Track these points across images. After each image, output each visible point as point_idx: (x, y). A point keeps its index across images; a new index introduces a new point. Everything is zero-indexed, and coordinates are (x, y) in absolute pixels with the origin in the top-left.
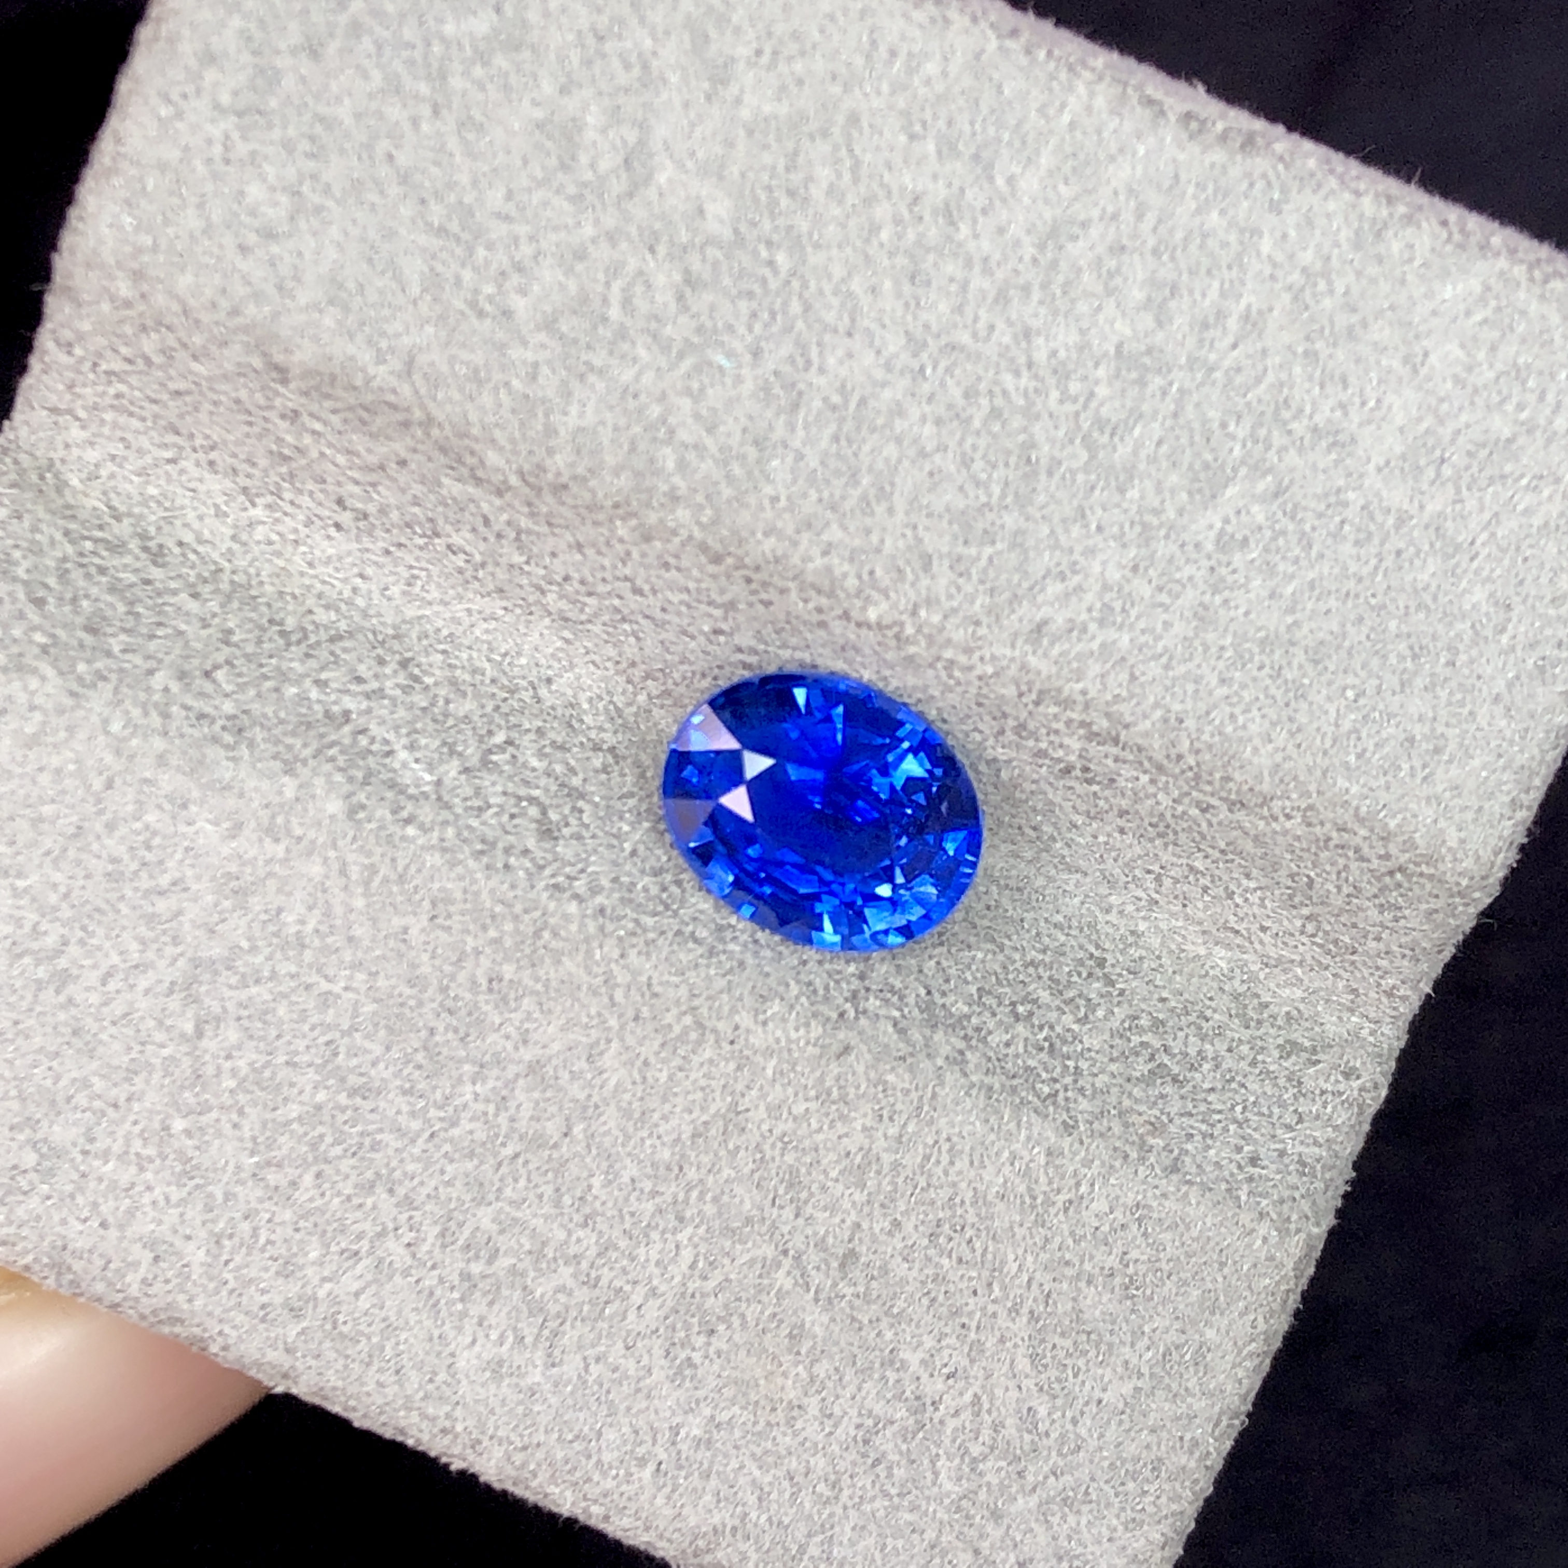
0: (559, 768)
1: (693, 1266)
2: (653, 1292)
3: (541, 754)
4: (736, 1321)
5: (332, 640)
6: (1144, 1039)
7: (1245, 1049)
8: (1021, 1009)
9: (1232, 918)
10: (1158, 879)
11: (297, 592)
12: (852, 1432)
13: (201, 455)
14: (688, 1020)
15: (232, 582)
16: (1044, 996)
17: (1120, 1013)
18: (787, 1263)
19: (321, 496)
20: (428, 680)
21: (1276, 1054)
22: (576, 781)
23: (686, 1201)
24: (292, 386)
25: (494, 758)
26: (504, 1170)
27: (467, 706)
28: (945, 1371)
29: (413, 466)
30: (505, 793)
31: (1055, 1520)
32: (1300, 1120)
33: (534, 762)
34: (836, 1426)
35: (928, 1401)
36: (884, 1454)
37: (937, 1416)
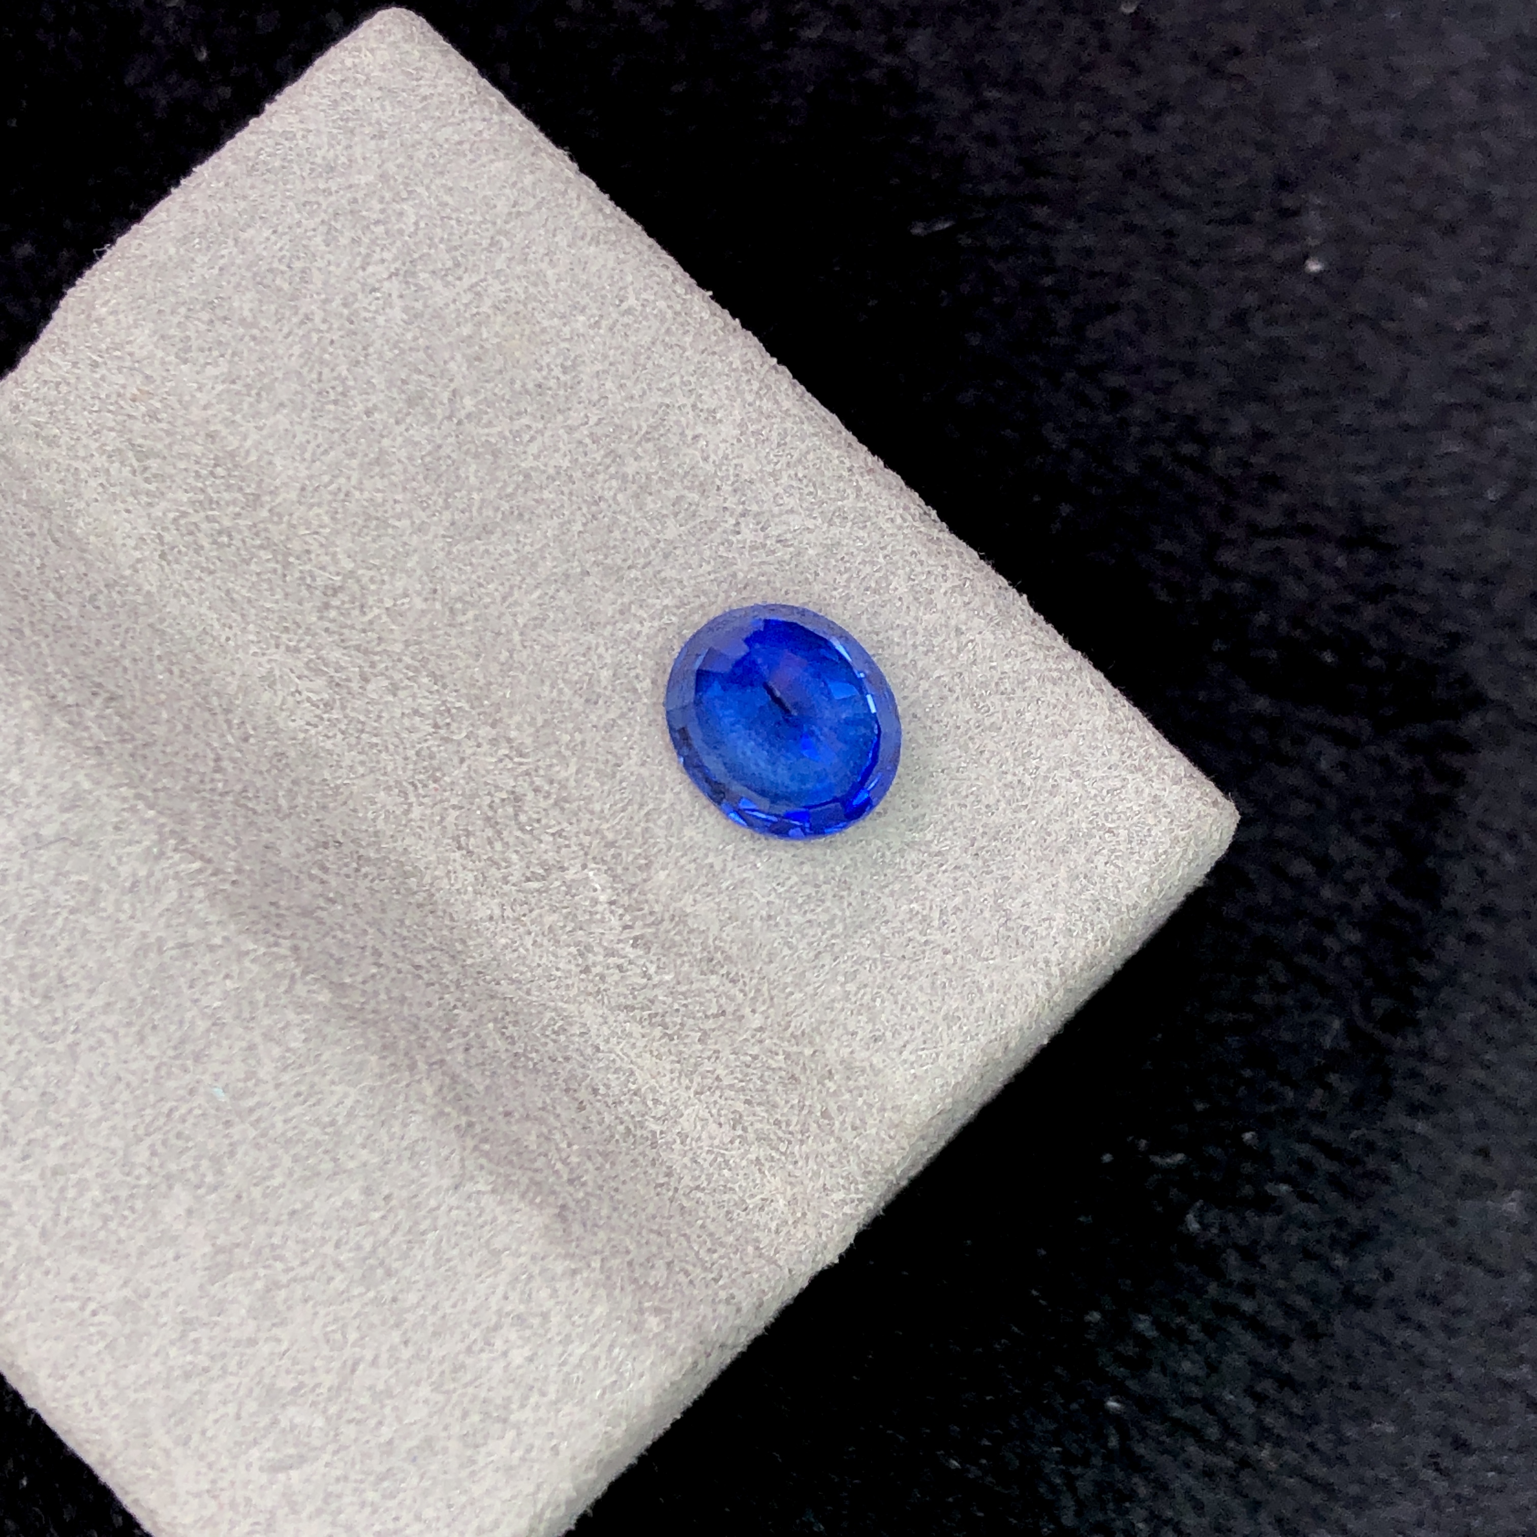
0: (498, 846)
1: (532, 439)
2: (570, 430)
3: (509, 864)
4: (518, 386)
5: (633, 1008)
6: (147, 486)
7: (82, 453)
8: (225, 539)
9: (52, 552)
10: (93, 598)
11: (648, 1055)
12: (466, 276)
13: (673, 1184)
14: (461, 619)
15: (691, 1081)
16: (206, 543)
17: (157, 512)
18: (463, 414)
19: (594, 1118)
20: (573, 950)
21: (62, 441)
22: (490, 832)
23: (518, 486)
24: (560, 1202)
25: (541, 871)
26: (642, 561)
27: (549, 919)
28: (378, 295)
29: (501, 1109)
30: (541, 841)
31: (343, 159)
32: (58, 384)
33: (515, 857)
34: (477, 284)
35: (401, 278)
36: (448, 251)
37: (398, 264)
